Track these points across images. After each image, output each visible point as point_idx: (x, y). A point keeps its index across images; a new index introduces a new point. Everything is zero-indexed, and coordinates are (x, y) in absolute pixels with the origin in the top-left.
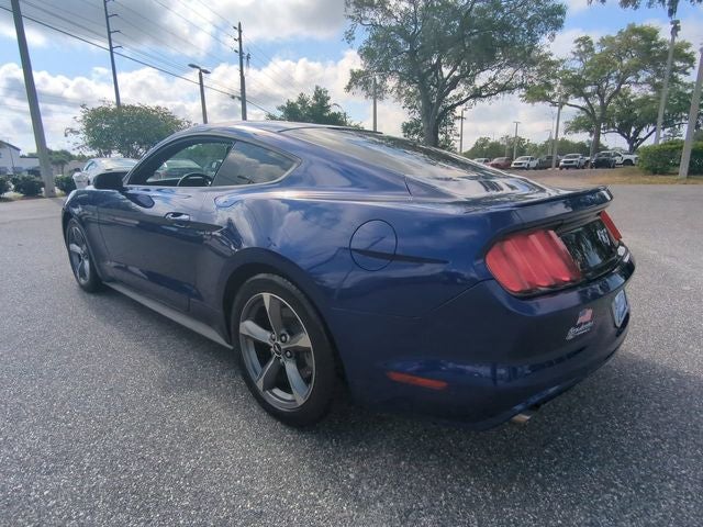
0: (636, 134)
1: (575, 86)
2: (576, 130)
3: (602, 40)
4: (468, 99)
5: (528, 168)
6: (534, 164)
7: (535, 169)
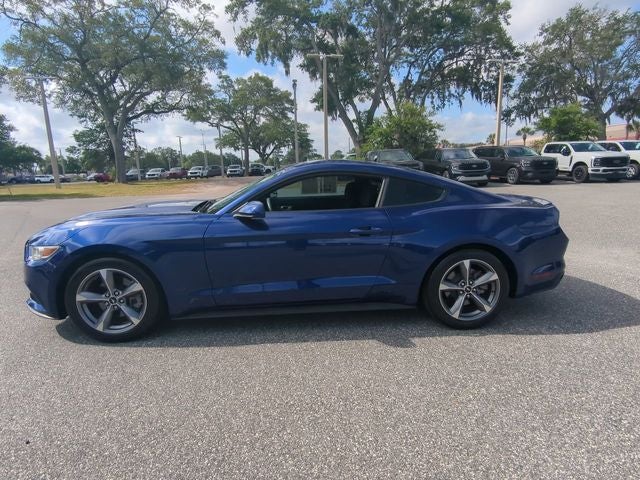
0: (264, 150)
1: (226, 112)
2: (224, 145)
3: (237, 80)
4: (141, 114)
5: (202, 177)
6: (205, 173)
7: (206, 177)
